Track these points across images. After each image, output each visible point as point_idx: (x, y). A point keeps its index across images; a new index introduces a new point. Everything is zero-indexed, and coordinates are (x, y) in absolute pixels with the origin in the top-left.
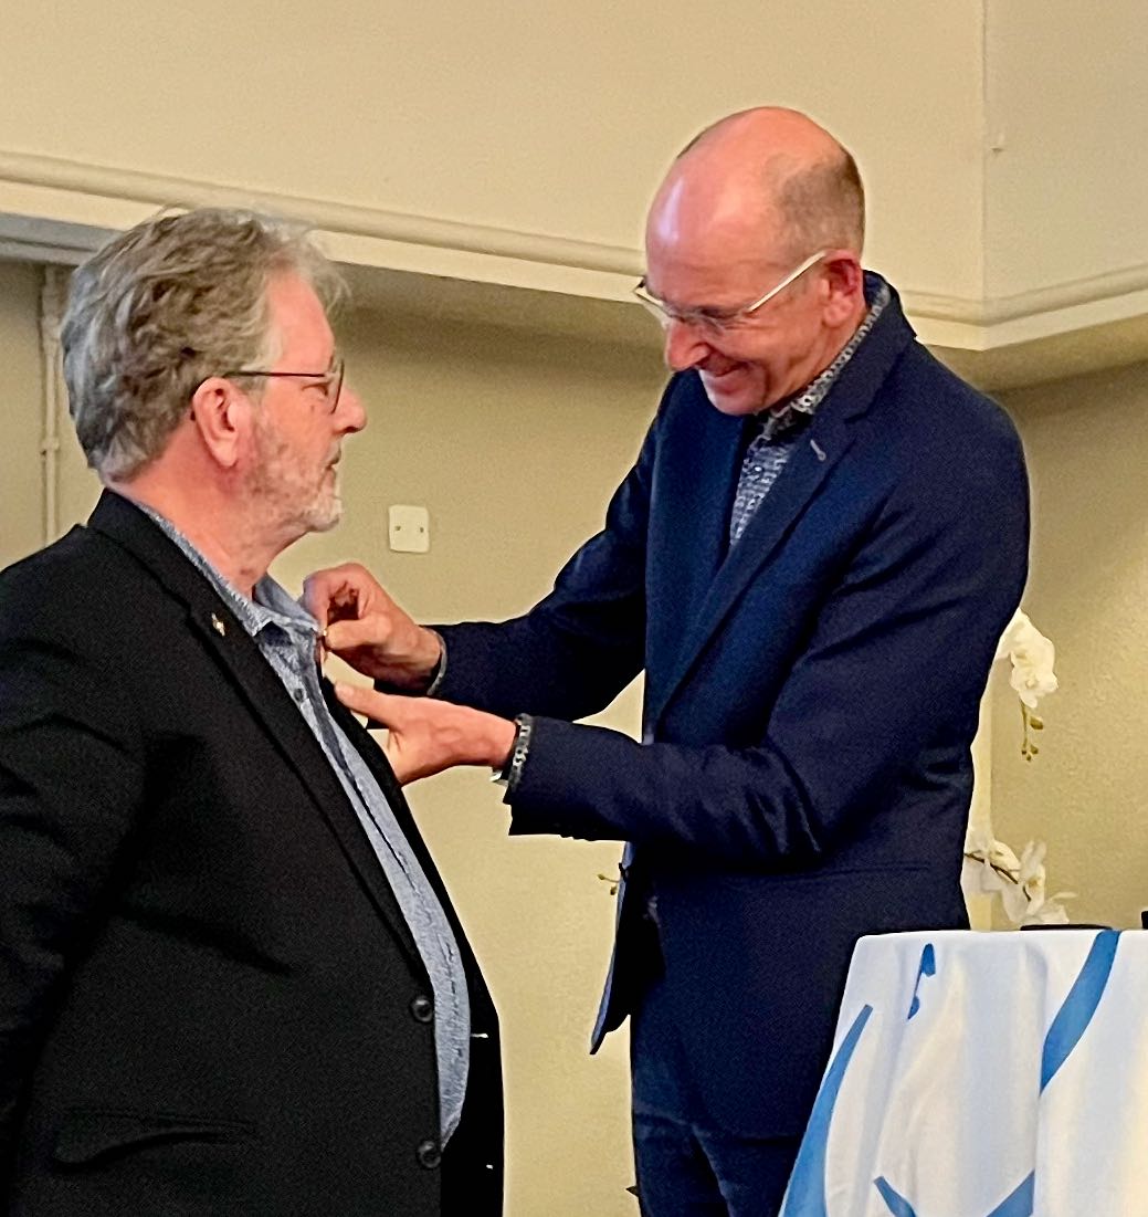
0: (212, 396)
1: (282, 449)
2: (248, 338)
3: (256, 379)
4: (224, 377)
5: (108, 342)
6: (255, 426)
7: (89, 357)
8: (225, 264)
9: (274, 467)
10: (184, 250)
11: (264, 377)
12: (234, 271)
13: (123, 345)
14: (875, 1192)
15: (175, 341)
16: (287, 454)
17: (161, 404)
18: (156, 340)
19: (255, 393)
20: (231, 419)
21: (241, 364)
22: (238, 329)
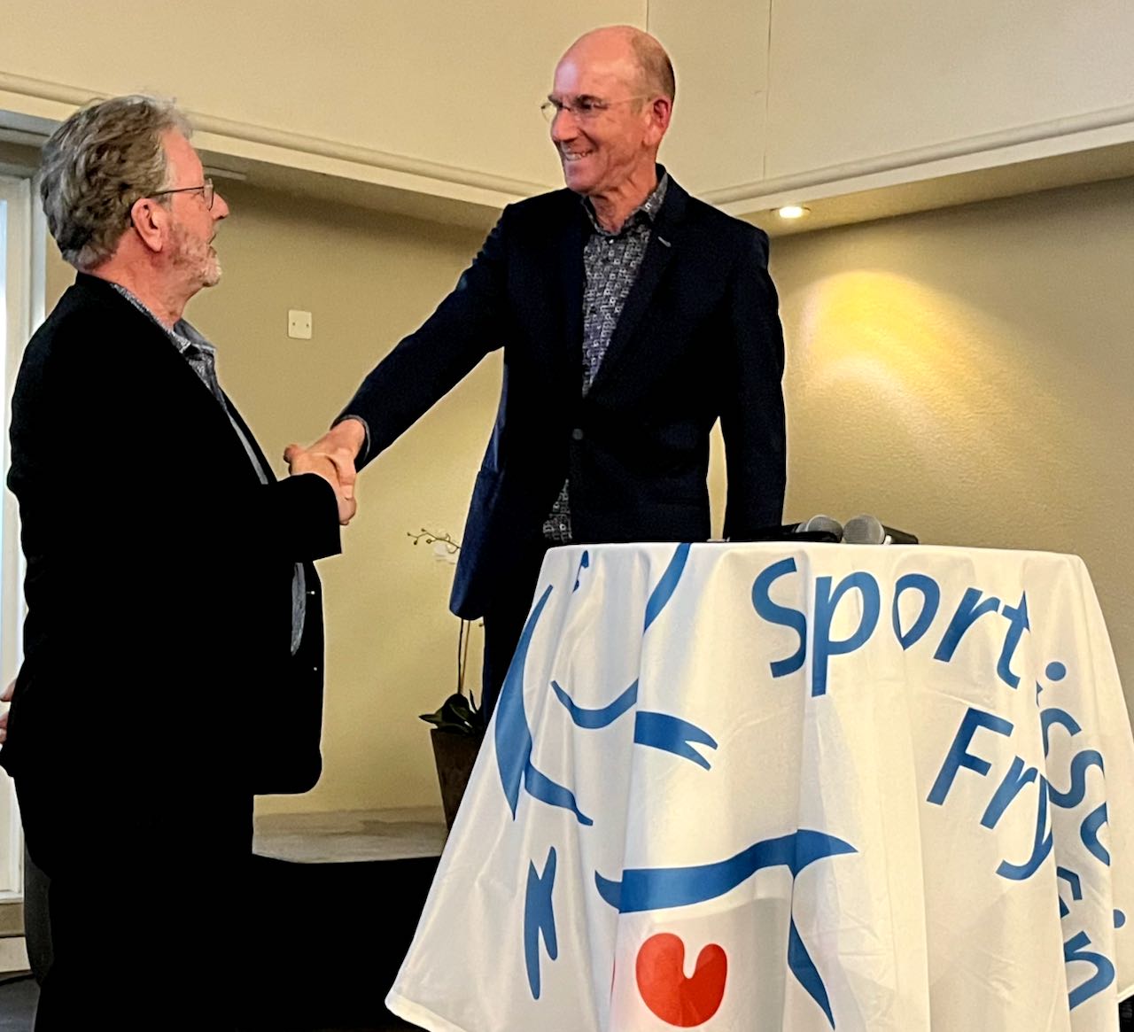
0: (142, 210)
1: (186, 235)
2: (156, 173)
3: (165, 195)
4: (147, 198)
5: (74, 187)
6: (170, 224)
7: (63, 198)
8: (134, 130)
9: (184, 248)
10: (108, 126)
11: (169, 194)
12: (140, 134)
13: (84, 188)
14: (551, 689)
15: (115, 181)
16: (189, 239)
17: (114, 220)
18: (105, 182)
19: (166, 204)
20: (155, 223)
21: (155, 188)
22: (148, 169)
